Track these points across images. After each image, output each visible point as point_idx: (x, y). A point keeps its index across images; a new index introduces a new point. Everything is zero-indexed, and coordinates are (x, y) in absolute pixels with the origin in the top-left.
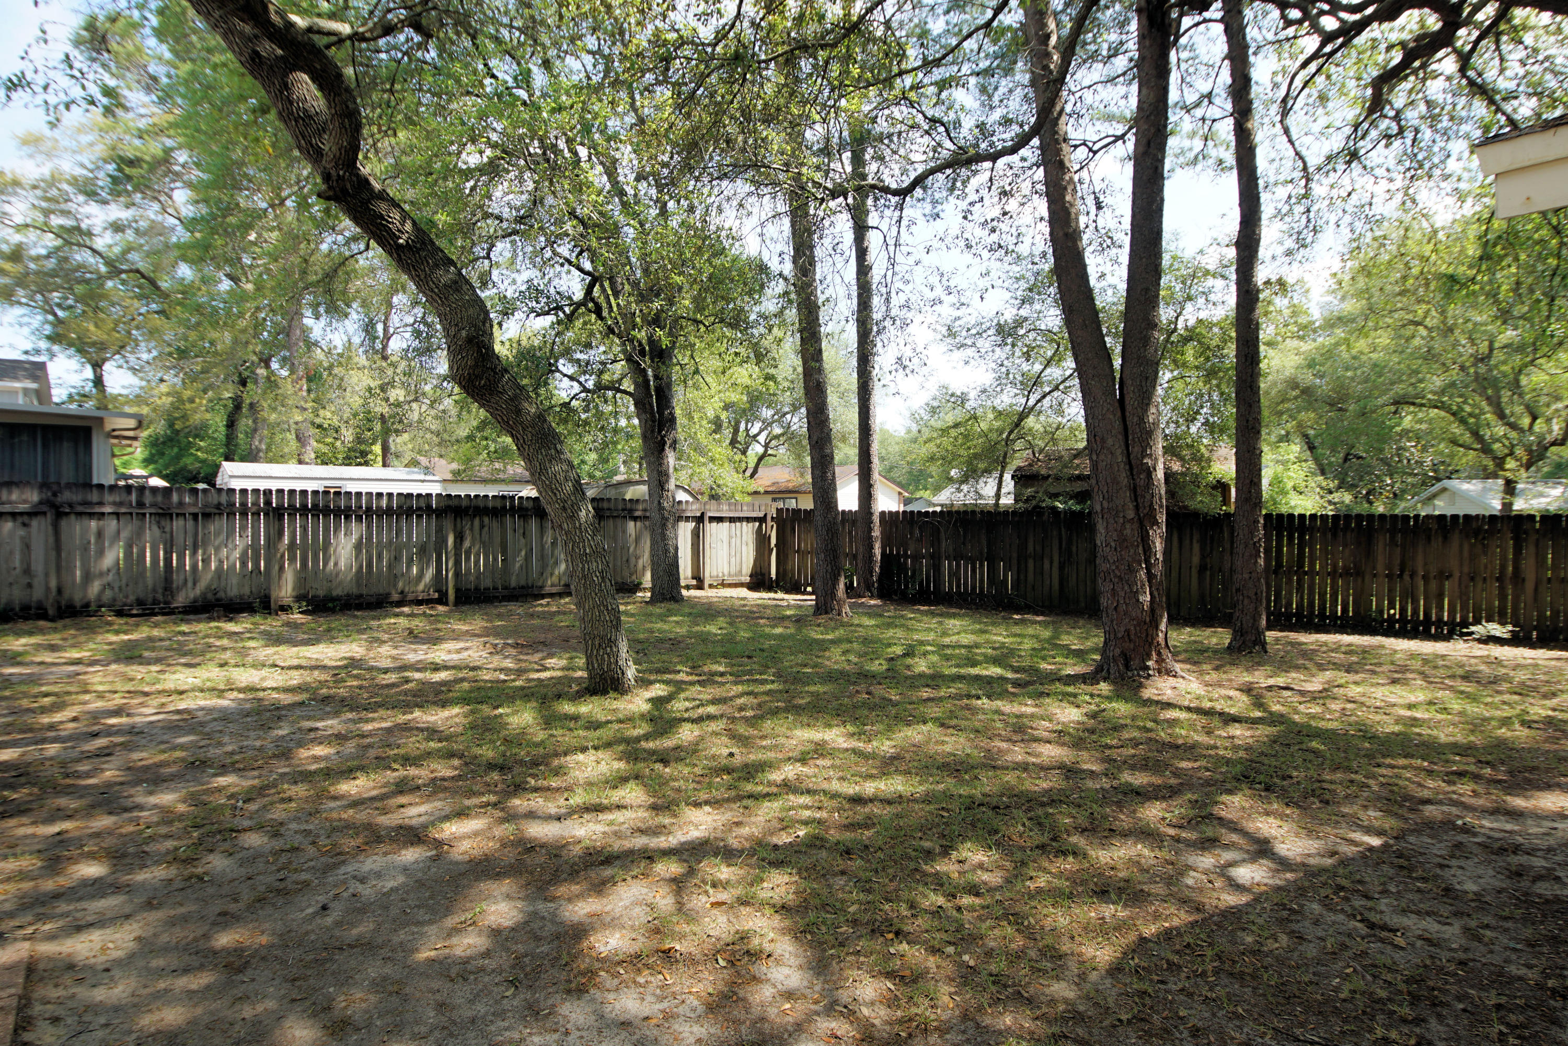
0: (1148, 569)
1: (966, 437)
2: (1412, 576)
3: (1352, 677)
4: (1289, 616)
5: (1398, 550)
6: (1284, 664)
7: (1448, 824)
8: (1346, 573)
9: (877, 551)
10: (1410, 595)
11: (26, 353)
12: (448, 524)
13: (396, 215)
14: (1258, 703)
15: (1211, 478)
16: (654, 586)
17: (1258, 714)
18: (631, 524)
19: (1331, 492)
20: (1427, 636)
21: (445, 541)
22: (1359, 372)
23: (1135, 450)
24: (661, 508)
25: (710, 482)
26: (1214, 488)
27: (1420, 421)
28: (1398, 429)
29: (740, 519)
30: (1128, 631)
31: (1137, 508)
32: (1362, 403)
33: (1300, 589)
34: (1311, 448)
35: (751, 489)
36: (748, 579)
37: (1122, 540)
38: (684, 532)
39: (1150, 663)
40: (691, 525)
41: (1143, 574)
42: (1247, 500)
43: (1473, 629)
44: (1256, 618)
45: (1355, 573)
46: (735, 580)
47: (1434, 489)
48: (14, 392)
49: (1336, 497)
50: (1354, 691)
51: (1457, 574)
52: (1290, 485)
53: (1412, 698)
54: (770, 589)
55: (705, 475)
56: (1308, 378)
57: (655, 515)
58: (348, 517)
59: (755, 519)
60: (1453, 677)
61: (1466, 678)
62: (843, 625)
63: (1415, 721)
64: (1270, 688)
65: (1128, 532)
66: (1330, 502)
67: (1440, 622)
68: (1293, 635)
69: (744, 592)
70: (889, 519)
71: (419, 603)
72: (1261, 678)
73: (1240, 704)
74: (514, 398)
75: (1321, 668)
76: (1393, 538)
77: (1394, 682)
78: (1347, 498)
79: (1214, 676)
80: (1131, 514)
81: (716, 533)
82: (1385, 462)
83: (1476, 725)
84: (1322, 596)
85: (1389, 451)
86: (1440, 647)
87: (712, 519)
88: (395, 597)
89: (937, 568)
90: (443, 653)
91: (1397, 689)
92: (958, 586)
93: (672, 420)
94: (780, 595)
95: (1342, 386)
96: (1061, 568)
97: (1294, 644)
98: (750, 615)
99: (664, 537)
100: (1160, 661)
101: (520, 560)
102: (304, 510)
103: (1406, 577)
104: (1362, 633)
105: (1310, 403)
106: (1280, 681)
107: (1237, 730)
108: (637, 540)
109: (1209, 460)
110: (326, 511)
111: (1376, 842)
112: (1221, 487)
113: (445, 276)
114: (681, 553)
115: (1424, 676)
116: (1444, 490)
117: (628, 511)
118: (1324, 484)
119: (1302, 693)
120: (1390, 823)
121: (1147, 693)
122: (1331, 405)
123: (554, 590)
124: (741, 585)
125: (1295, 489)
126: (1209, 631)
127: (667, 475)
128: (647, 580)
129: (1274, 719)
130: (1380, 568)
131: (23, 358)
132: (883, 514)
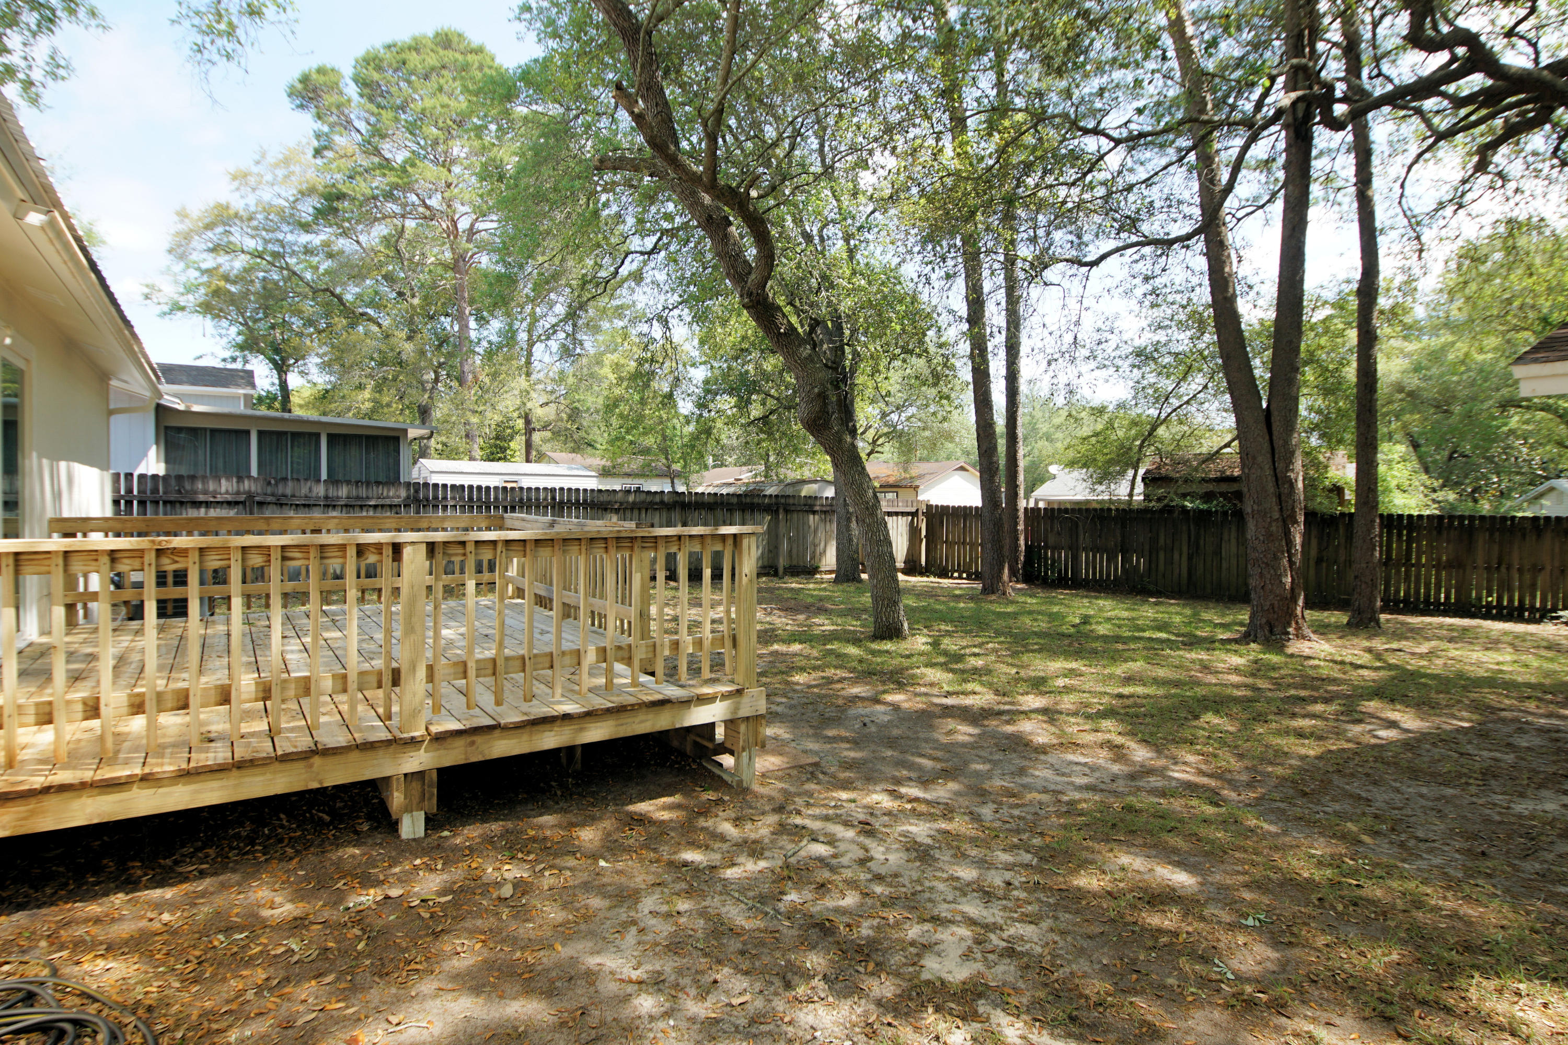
0: (1290, 557)
1: (1104, 444)
2: (1508, 569)
3: (1451, 645)
4: (1397, 602)
5: (1496, 548)
6: (1398, 635)
7: (1516, 720)
8: (1449, 566)
9: (1022, 542)
10: (1506, 586)
11: (224, 360)
14: (1378, 656)
15: (1327, 483)
16: (839, 569)
17: (1378, 664)
18: (811, 517)
19: (1434, 491)
20: (1520, 619)
22: (1465, 377)
23: (1280, 466)
24: (845, 504)
26: (1331, 491)
27: (1527, 422)
28: (1505, 429)
29: (897, 514)
30: (1272, 605)
31: (1281, 510)
32: (1467, 406)
33: (1407, 578)
34: (1415, 446)
37: (1269, 536)
39: (1291, 630)
41: (1285, 562)
42: (1366, 503)
43: (1561, 613)
44: (1372, 601)
45: (1456, 565)
47: (1541, 488)
48: (236, 398)
49: (1440, 495)
50: (1454, 653)
51: (1548, 568)
52: (1393, 483)
53: (1501, 659)
54: (922, 574)
56: (1414, 382)
59: (908, 514)
60: (1538, 647)
61: (1548, 648)
63: (1501, 671)
64: (1387, 650)
65: (1274, 529)
66: (1434, 501)
67: (1532, 609)
68: (1401, 618)
70: (1032, 515)
72: (1378, 644)
73: (1365, 658)
75: (1428, 639)
76: (1491, 535)
77: (1487, 649)
78: (1452, 496)
79: (1339, 642)
80: (1276, 515)
82: (1490, 460)
83: (1547, 674)
84: (1428, 586)
85: (1496, 450)
86: (1532, 628)
89: (1076, 559)
91: (1489, 653)
92: (1094, 573)
94: (932, 579)
95: (1447, 389)
96: (1190, 558)
97: (1403, 624)
100: (1298, 628)
103: (1503, 569)
104: (1462, 617)
105: (1415, 406)
106: (1395, 645)
107: (1362, 672)
108: (815, 531)
109: (1326, 467)
111: (1466, 725)
112: (1338, 490)
115: (1512, 645)
116: (1552, 489)
118: (1428, 483)
119: (1413, 654)
120: (1475, 717)
121: (1290, 651)
122: (1437, 407)
125: (1398, 487)
126: (1326, 614)
129: (1390, 667)
130: (1480, 561)
131: (221, 365)
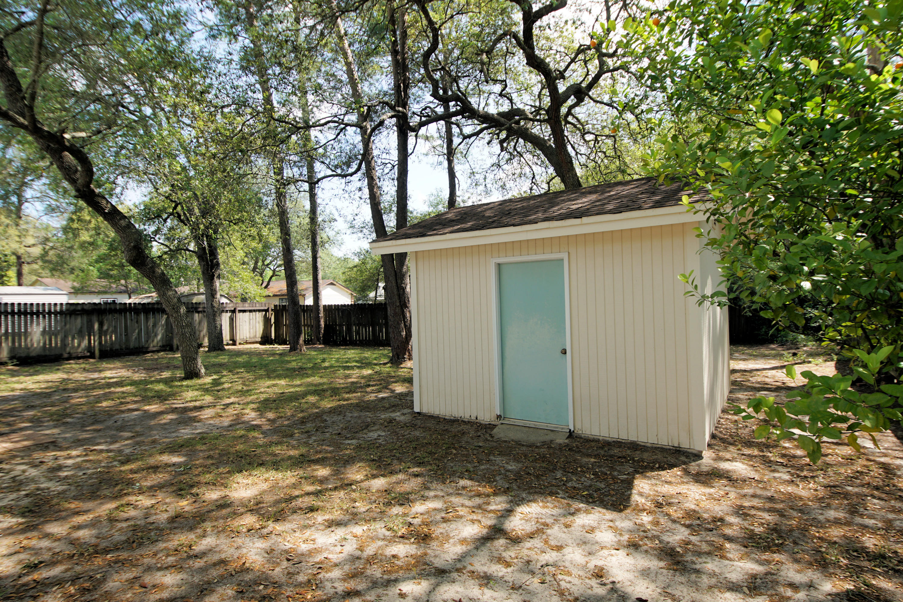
0: (404, 323)
1: (361, 272)
9: (322, 323)
12: (95, 318)
13: (104, 202)
16: (210, 344)
18: (197, 315)
21: (93, 327)
23: (399, 281)
24: (212, 306)
25: (241, 291)
29: (255, 311)
30: (398, 346)
31: (400, 301)
35: (264, 294)
36: (260, 340)
37: (395, 314)
38: (225, 318)
39: (406, 356)
40: (229, 314)
41: (403, 325)
46: (253, 340)
54: (271, 342)
55: (238, 287)
57: (210, 310)
58: (38, 317)
59: (263, 310)
62: (302, 354)
65: (397, 310)
69: (258, 346)
70: (329, 309)
71: (79, 358)
74: (152, 267)
80: (398, 304)
81: (242, 319)
87: (240, 311)
88: (66, 356)
89: (350, 330)
90: (108, 374)
92: (359, 337)
93: (218, 264)
94: (276, 346)
98: (259, 354)
99: (214, 320)
101: (135, 335)
102: (13, 313)
108: (200, 323)
110: (25, 313)
113: (123, 223)
114: (223, 328)
117: (193, 308)
121: (401, 366)
123: (155, 349)
124: (256, 342)
127: (215, 291)
128: (206, 342)
132: (325, 306)
